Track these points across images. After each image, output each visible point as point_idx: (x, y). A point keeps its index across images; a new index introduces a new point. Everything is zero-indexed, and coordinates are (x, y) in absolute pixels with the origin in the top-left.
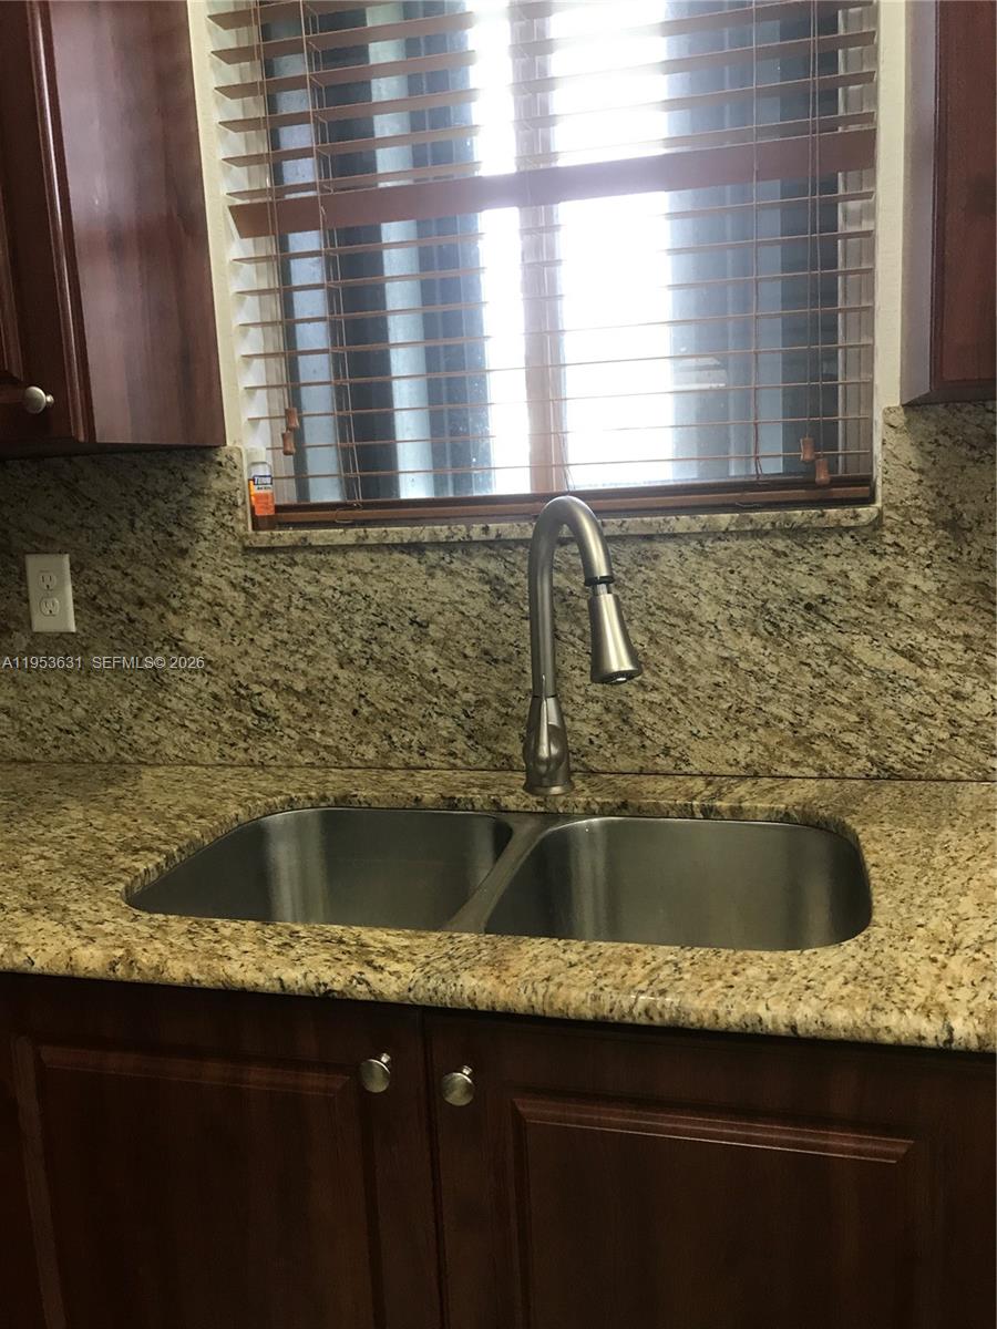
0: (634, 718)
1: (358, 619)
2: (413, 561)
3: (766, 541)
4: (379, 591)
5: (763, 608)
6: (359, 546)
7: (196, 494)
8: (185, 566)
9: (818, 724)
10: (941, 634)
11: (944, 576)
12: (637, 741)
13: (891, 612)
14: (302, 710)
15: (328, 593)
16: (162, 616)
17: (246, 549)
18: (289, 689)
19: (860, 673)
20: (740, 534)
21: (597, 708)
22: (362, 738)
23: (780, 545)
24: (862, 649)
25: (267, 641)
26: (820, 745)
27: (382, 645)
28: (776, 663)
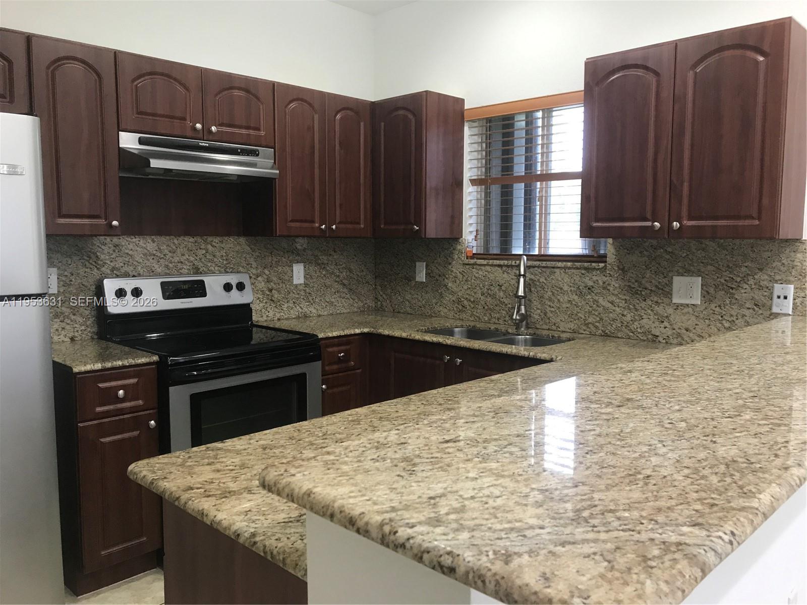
0: (548, 315)
1: (486, 283)
2: (499, 269)
3: (580, 270)
4: (491, 276)
5: (578, 288)
6: (488, 265)
7: (454, 249)
8: (450, 267)
9: (590, 320)
10: (619, 298)
11: (620, 283)
12: (548, 321)
13: (608, 291)
14: (472, 306)
15: (480, 276)
16: (444, 280)
17: (463, 264)
18: (470, 300)
19: (600, 307)
20: (574, 268)
21: (539, 311)
22: (485, 315)
23: (583, 272)
24: (601, 300)
25: (466, 287)
26: (590, 326)
27: (491, 291)
28: (581, 303)
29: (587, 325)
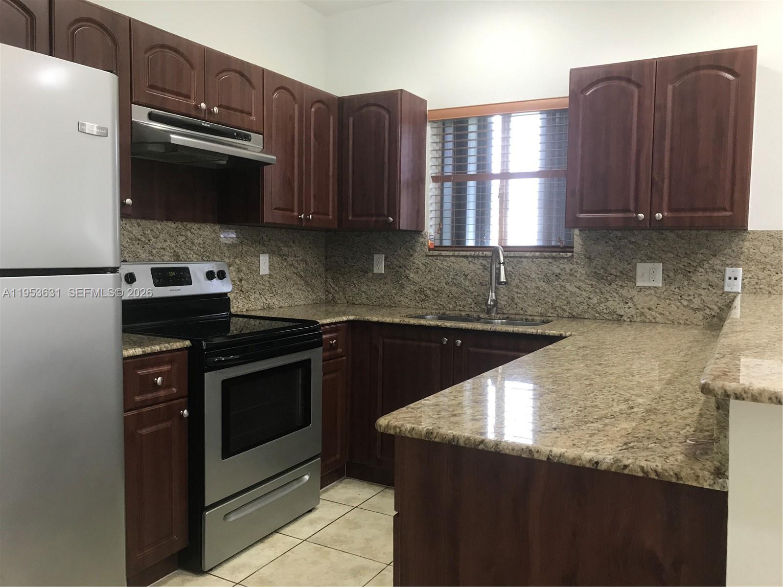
0: (515, 301)
1: (451, 273)
2: (465, 260)
3: (548, 259)
4: (457, 267)
5: (546, 275)
6: (452, 256)
7: (416, 242)
8: (412, 259)
9: (558, 304)
10: (586, 284)
11: (587, 270)
12: (515, 306)
13: (575, 278)
14: (436, 295)
15: (445, 267)
16: (405, 271)
17: (426, 255)
18: (433, 290)
19: (567, 292)
20: (542, 258)
21: (507, 298)
22: (449, 303)
23: (550, 260)
24: (568, 286)
25: (429, 278)
26: (557, 309)
27: (456, 280)
28: (548, 288)
29: (554, 308)
